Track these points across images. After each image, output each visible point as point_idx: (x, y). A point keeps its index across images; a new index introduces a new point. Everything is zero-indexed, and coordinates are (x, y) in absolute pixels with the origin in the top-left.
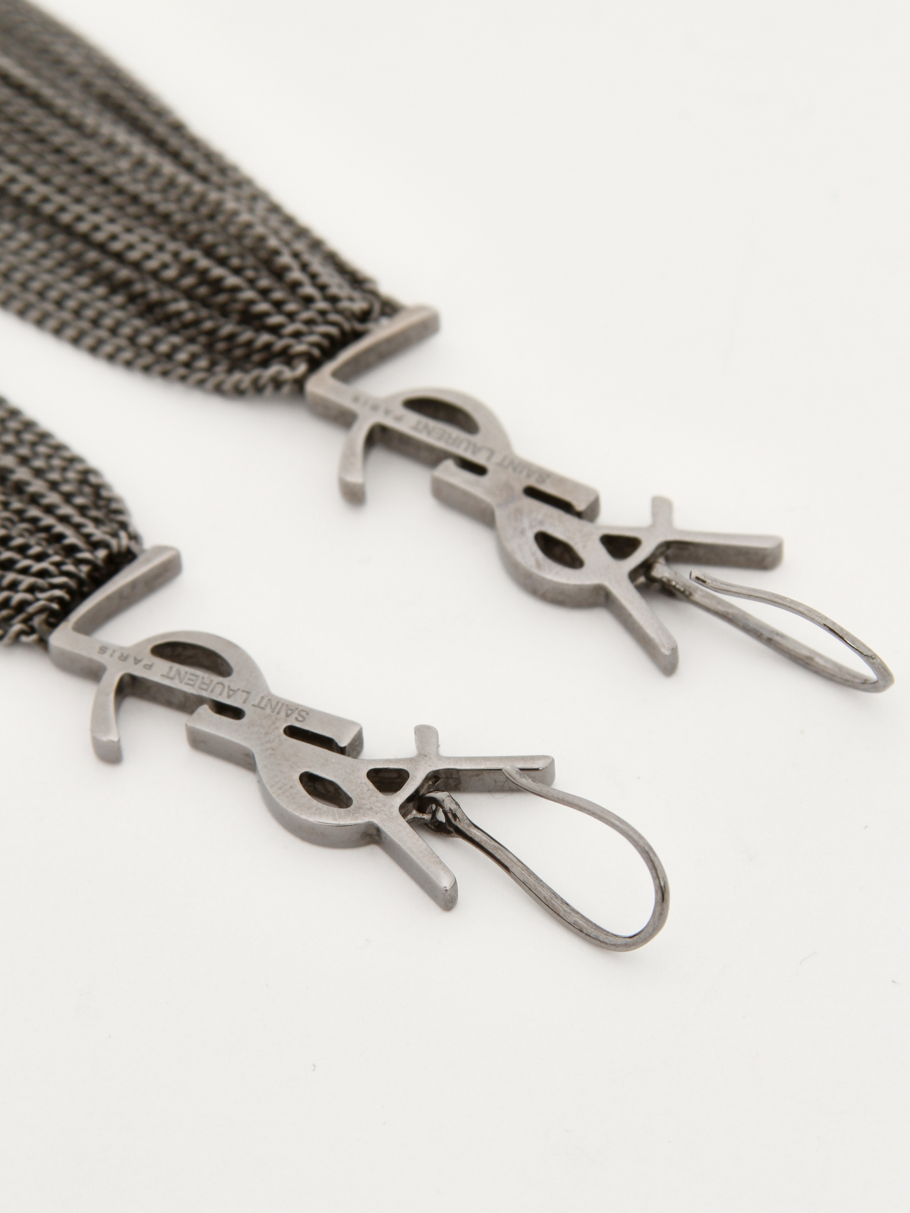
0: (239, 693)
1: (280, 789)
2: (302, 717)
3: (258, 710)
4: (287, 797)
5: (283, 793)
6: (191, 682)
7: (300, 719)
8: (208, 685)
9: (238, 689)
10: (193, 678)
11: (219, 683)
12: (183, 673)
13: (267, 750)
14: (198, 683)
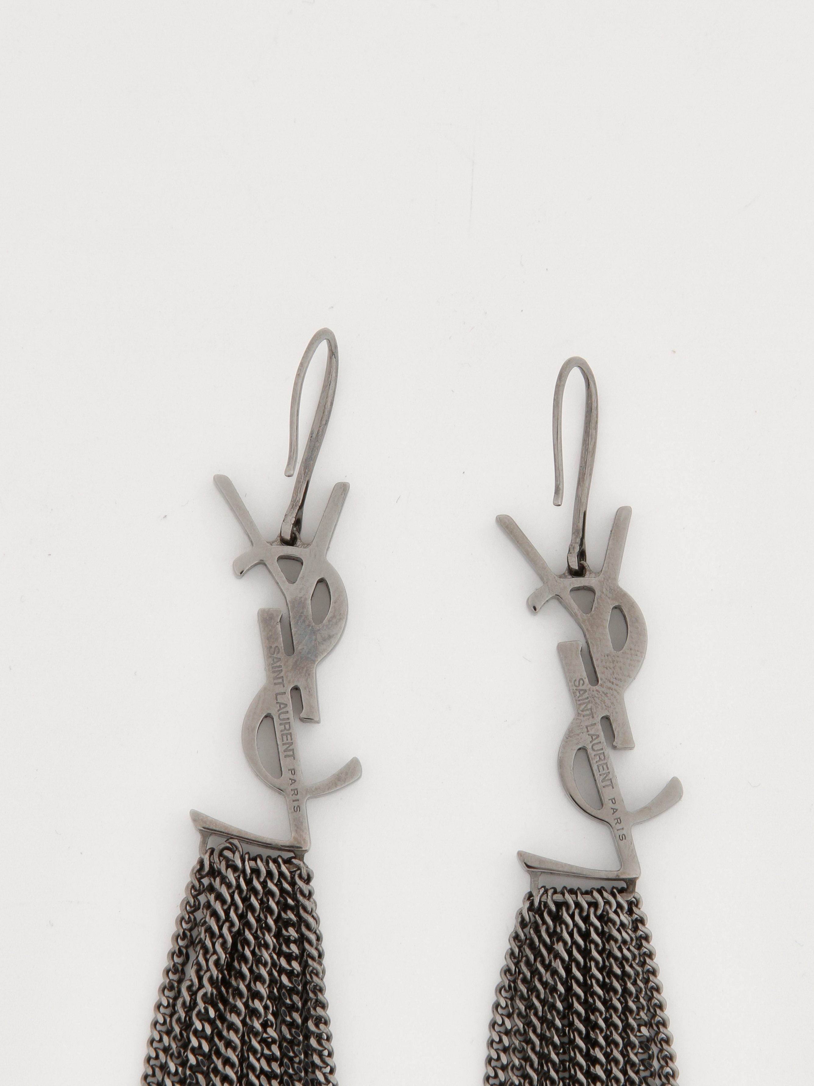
0: (590, 732)
1: (637, 655)
2: (579, 682)
3: (594, 710)
4: (639, 647)
5: (638, 651)
6: (605, 766)
7: (581, 682)
8: (599, 755)
9: (589, 735)
10: (601, 768)
11: (593, 750)
12: (602, 777)
13: (617, 685)
14: (601, 762)
